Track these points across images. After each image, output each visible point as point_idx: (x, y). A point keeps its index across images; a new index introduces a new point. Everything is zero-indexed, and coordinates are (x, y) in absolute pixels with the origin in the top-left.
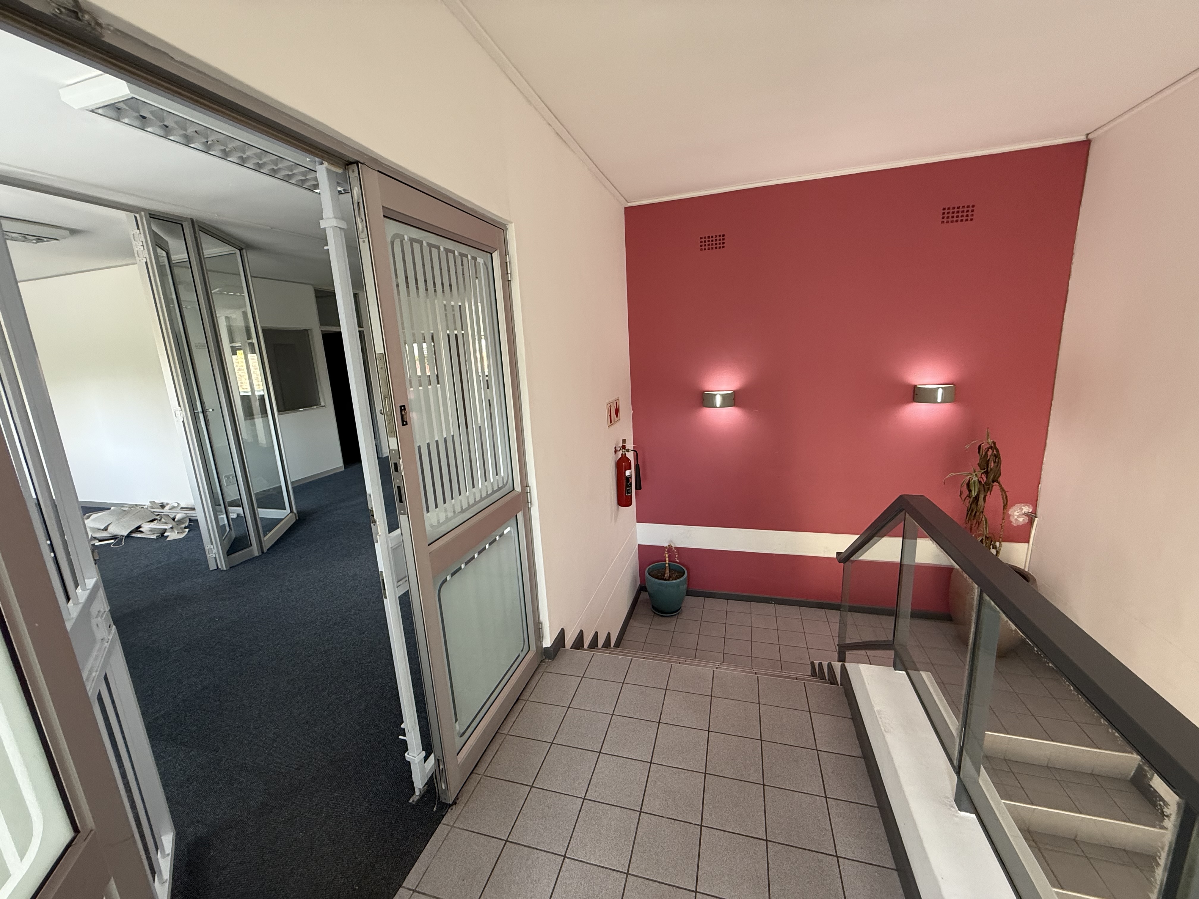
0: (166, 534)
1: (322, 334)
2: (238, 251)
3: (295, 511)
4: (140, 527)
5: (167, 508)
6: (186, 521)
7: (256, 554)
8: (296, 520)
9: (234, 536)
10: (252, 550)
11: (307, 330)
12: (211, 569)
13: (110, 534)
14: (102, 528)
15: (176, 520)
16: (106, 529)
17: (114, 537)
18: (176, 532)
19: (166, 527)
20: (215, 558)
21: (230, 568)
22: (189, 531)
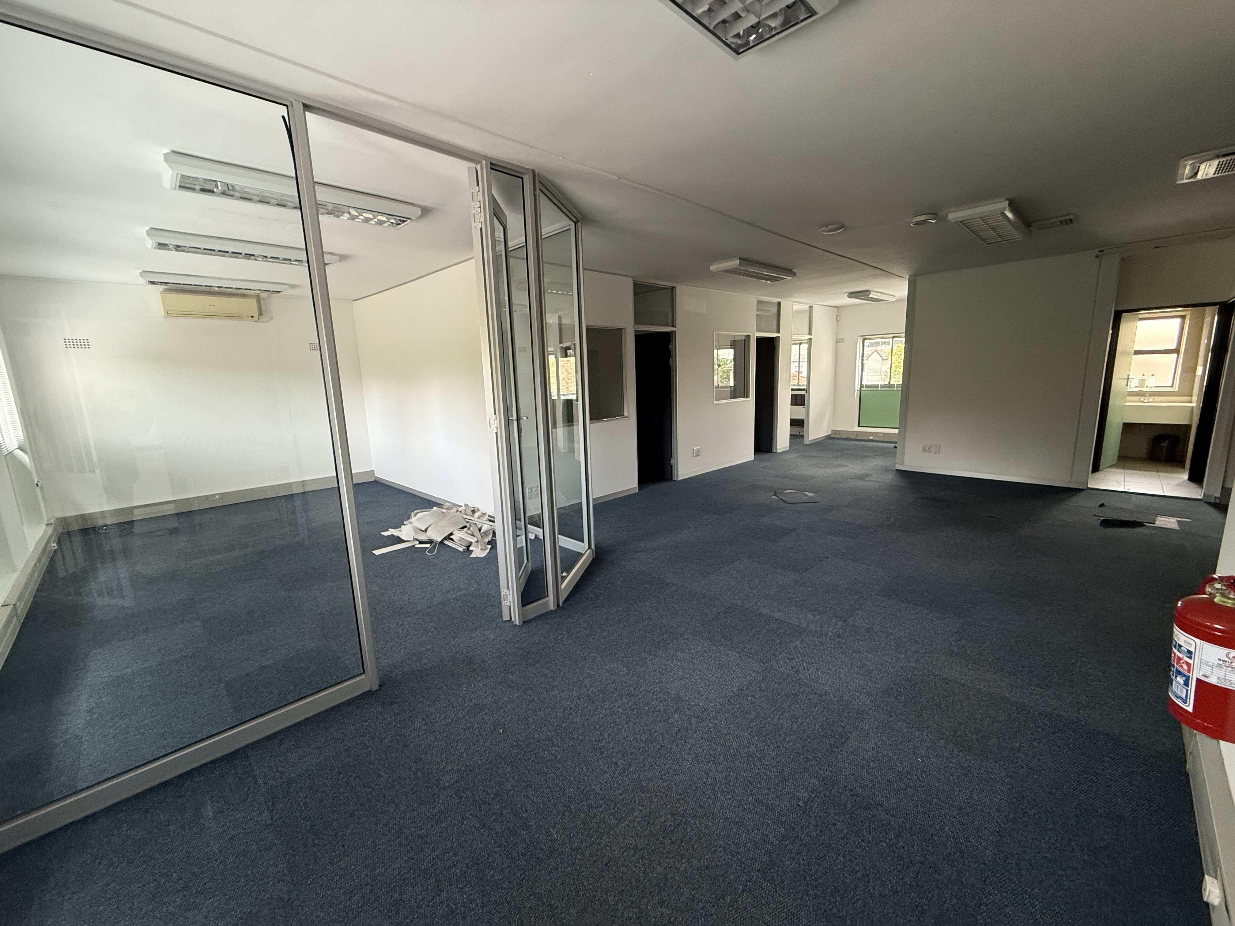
0: (471, 548)
1: (636, 336)
2: (573, 224)
3: (593, 547)
4: (451, 534)
5: (477, 515)
6: (490, 533)
7: (552, 607)
8: (593, 558)
9: (530, 569)
10: (547, 602)
11: (621, 329)
12: (504, 619)
13: (428, 537)
14: (423, 529)
15: (482, 531)
16: (426, 531)
17: (430, 542)
18: (480, 548)
19: (472, 540)
20: (510, 607)
21: (524, 622)
22: (491, 548)
